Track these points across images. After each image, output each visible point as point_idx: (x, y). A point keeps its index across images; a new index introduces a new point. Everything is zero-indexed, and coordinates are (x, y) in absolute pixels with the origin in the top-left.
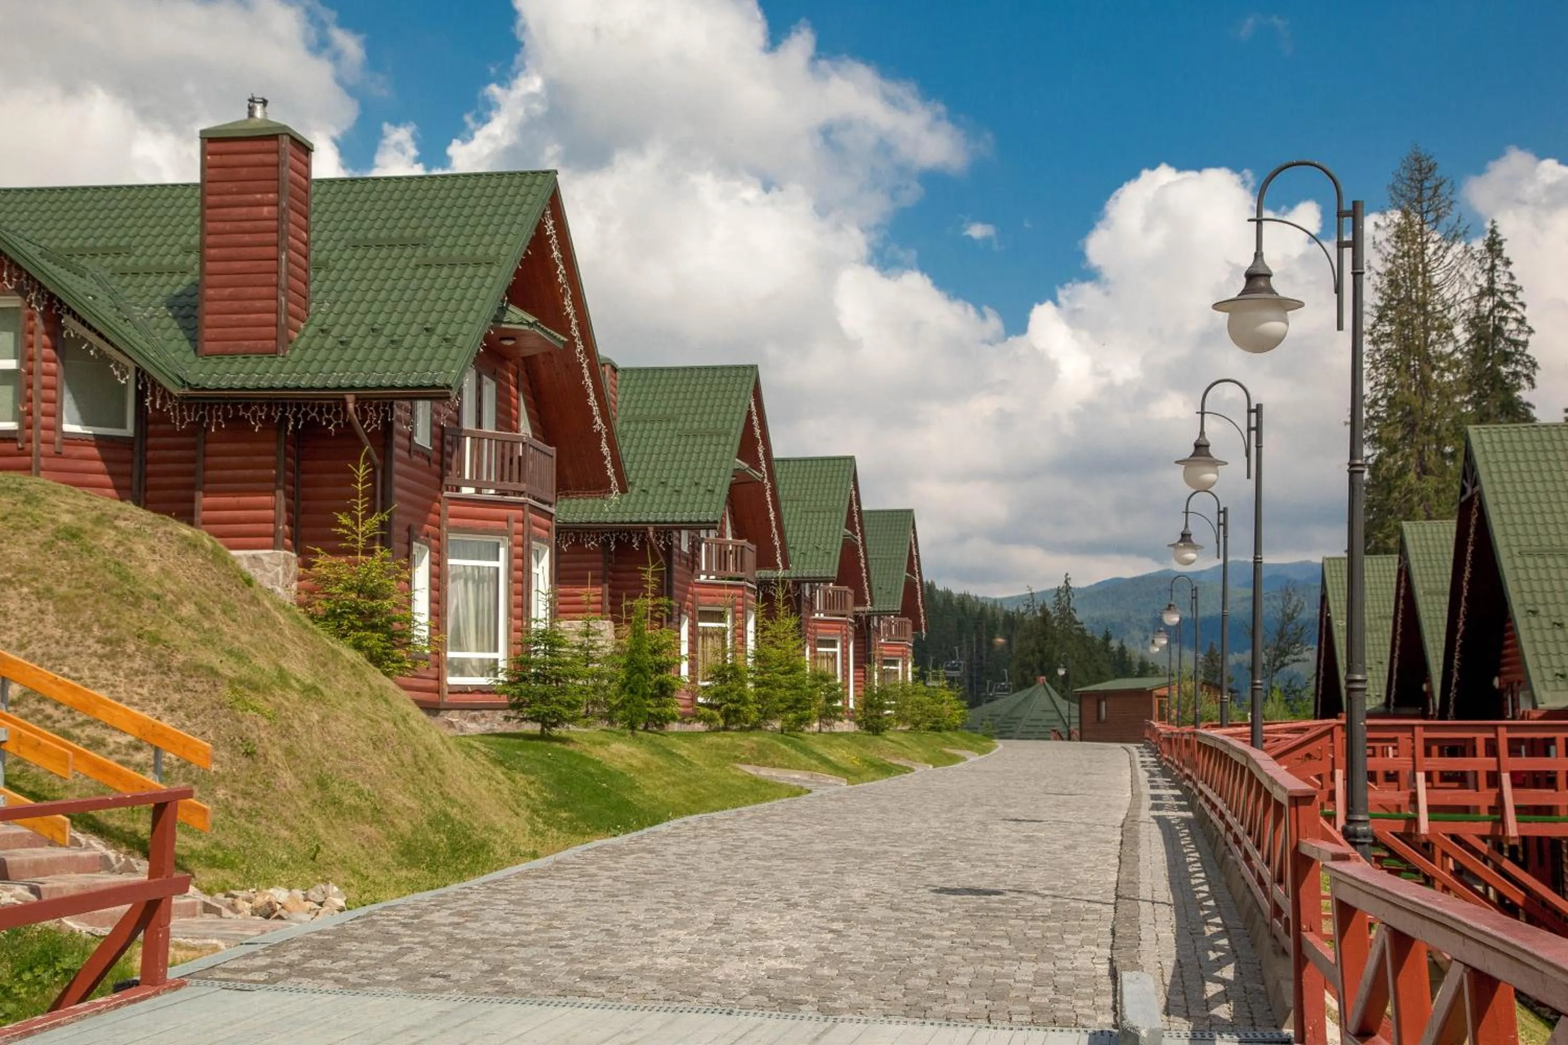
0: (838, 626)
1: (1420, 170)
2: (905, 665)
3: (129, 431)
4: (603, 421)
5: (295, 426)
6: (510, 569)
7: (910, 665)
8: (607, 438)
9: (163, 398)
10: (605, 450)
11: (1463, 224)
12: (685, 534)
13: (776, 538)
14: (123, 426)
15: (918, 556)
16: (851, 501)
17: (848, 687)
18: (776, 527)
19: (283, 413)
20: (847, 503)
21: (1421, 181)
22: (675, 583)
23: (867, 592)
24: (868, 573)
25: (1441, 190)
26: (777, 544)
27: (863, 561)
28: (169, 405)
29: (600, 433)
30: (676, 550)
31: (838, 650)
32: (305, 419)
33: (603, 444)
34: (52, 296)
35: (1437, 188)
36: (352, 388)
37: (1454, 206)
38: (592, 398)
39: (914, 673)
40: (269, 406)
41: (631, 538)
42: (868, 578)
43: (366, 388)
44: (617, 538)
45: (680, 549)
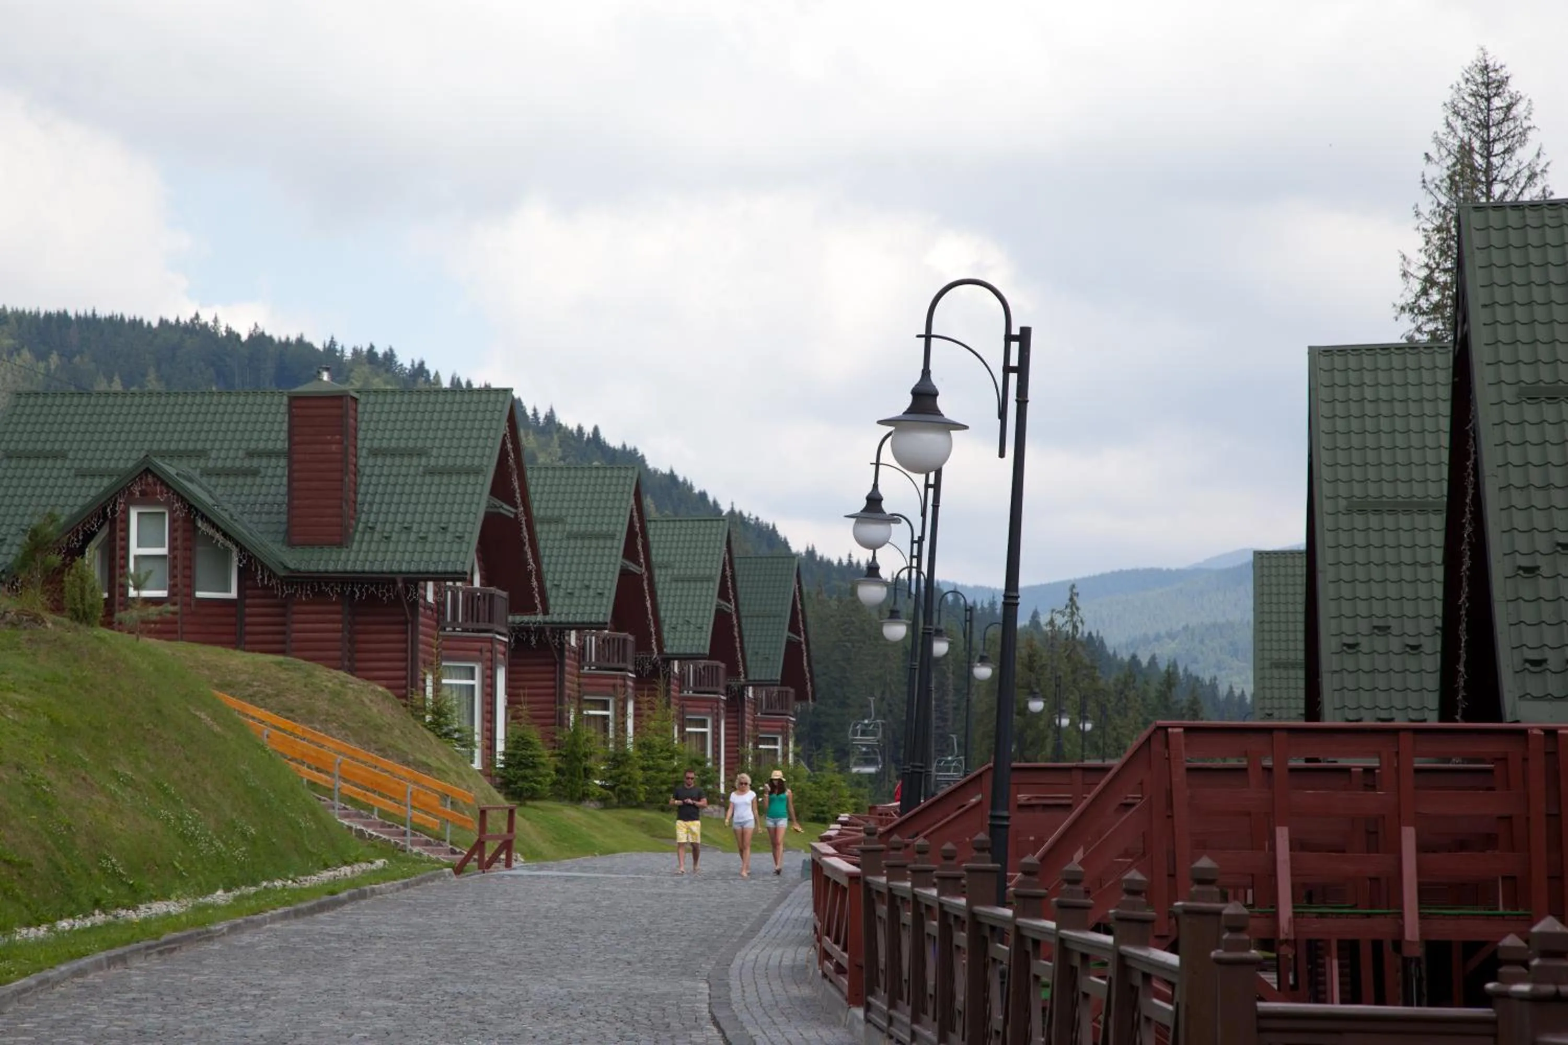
0: (709, 704)
1: (1487, 85)
2: (786, 744)
3: (233, 594)
4: (534, 562)
5: (360, 597)
6: (484, 686)
7: (791, 745)
8: (536, 575)
9: (269, 577)
10: (535, 584)
11: (1542, 162)
12: (573, 634)
13: (652, 625)
14: (228, 590)
15: (803, 611)
16: (724, 565)
17: (718, 771)
18: (652, 614)
19: (352, 587)
20: (720, 568)
21: (1488, 99)
22: (567, 676)
23: (741, 664)
24: (741, 642)
25: (1514, 112)
26: (653, 630)
27: (736, 629)
28: (274, 581)
29: (531, 571)
30: (567, 646)
31: (708, 730)
32: (367, 591)
33: (534, 579)
34: (191, 506)
35: (1509, 108)
36: (400, 572)
37: (1531, 135)
38: (527, 546)
39: (796, 755)
40: (343, 583)
41: (529, 637)
42: (742, 648)
43: (409, 573)
44: (516, 636)
45: (569, 644)
